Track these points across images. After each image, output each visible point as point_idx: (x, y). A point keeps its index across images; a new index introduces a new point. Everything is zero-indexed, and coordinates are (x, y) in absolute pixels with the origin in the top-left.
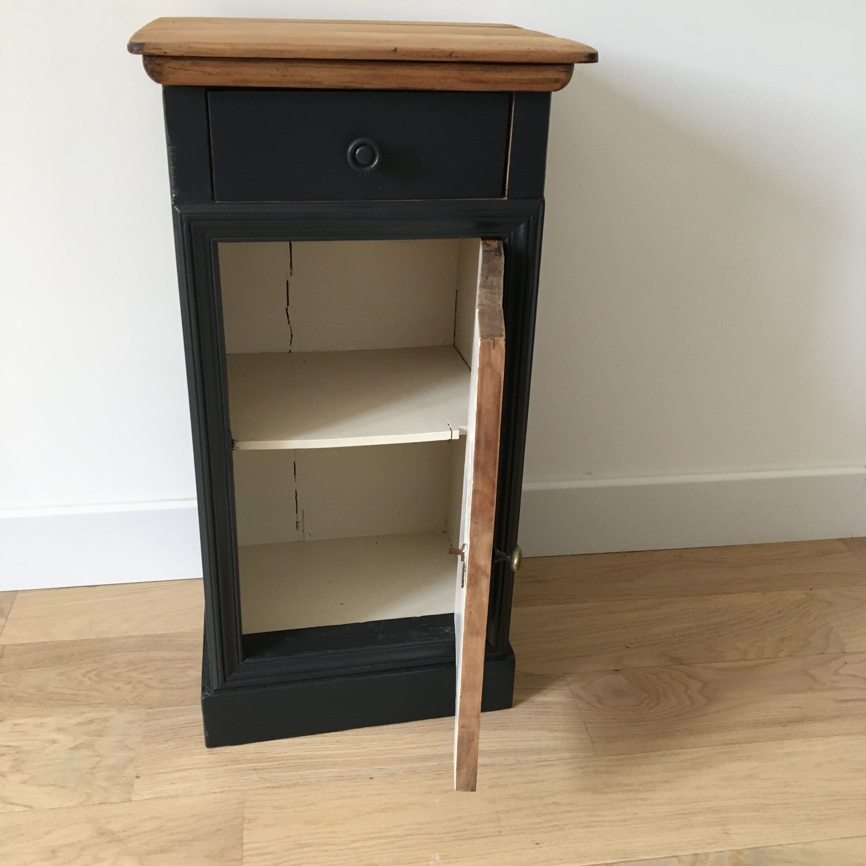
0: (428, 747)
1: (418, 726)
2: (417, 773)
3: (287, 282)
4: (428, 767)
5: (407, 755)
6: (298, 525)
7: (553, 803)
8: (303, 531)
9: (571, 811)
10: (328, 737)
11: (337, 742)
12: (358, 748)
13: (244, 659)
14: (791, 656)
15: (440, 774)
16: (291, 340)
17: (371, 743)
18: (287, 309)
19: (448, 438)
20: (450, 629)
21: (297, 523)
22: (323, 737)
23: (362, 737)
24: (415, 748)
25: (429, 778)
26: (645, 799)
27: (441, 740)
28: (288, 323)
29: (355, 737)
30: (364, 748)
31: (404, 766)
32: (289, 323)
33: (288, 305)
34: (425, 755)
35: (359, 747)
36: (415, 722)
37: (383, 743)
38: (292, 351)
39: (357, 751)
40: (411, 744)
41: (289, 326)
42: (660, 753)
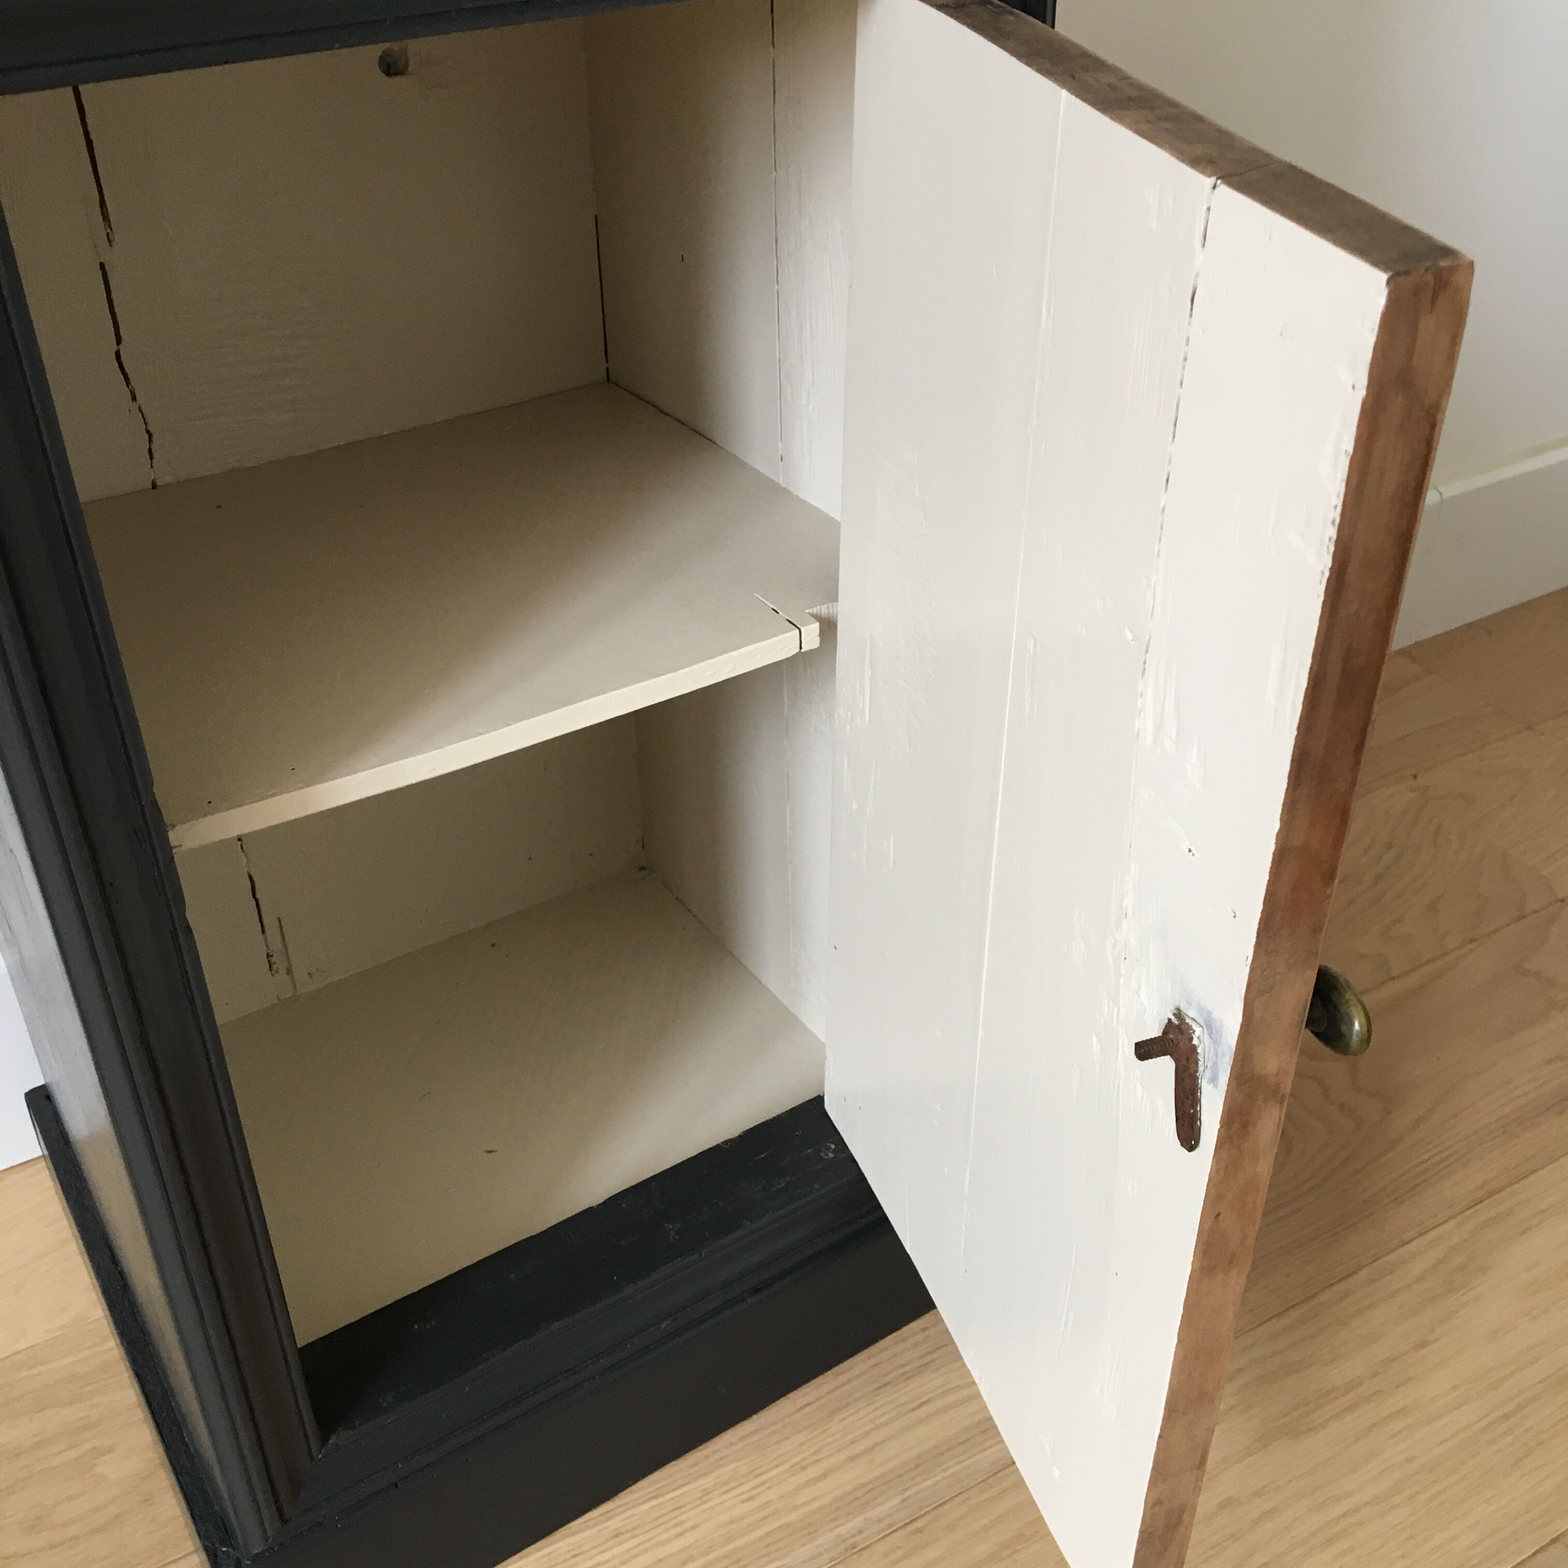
0: (851, 1459)
1: (798, 1407)
2: (862, 1549)
3: (102, 265)
4: (880, 1521)
5: (814, 1506)
6: (273, 960)
7: (1222, 1506)
8: (289, 971)
9: (1272, 1512)
10: (581, 1531)
11: (617, 1536)
12: (680, 1535)
13: (324, 1440)
14: (1472, 941)
15: (919, 1531)
16: (150, 450)
17: (705, 1507)
18: (118, 355)
19: (792, 650)
20: (833, 1146)
21: (268, 956)
22: (569, 1536)
23: (672, 1495)
24: (824, 1476)
25: (899, 1553)
26: (1403, 1411)
27: (872, 1430)
28: (130, 398)
29: (654, 1502)
30: (693, 1528)
31: (820, 1541)
32: (134, 398)
33: (119, 342)
34: (855, 1489)
35: (678, 1530)
36: (783, 1399)
37: (735, 1492)
38: (158, 483)
39: (681, 1543)
40: (804, 1468)
41: (134, 407)
42: (1364, 1273)
